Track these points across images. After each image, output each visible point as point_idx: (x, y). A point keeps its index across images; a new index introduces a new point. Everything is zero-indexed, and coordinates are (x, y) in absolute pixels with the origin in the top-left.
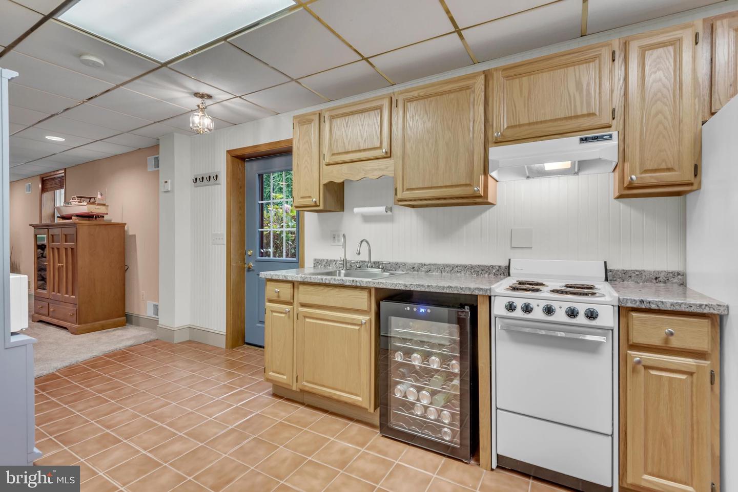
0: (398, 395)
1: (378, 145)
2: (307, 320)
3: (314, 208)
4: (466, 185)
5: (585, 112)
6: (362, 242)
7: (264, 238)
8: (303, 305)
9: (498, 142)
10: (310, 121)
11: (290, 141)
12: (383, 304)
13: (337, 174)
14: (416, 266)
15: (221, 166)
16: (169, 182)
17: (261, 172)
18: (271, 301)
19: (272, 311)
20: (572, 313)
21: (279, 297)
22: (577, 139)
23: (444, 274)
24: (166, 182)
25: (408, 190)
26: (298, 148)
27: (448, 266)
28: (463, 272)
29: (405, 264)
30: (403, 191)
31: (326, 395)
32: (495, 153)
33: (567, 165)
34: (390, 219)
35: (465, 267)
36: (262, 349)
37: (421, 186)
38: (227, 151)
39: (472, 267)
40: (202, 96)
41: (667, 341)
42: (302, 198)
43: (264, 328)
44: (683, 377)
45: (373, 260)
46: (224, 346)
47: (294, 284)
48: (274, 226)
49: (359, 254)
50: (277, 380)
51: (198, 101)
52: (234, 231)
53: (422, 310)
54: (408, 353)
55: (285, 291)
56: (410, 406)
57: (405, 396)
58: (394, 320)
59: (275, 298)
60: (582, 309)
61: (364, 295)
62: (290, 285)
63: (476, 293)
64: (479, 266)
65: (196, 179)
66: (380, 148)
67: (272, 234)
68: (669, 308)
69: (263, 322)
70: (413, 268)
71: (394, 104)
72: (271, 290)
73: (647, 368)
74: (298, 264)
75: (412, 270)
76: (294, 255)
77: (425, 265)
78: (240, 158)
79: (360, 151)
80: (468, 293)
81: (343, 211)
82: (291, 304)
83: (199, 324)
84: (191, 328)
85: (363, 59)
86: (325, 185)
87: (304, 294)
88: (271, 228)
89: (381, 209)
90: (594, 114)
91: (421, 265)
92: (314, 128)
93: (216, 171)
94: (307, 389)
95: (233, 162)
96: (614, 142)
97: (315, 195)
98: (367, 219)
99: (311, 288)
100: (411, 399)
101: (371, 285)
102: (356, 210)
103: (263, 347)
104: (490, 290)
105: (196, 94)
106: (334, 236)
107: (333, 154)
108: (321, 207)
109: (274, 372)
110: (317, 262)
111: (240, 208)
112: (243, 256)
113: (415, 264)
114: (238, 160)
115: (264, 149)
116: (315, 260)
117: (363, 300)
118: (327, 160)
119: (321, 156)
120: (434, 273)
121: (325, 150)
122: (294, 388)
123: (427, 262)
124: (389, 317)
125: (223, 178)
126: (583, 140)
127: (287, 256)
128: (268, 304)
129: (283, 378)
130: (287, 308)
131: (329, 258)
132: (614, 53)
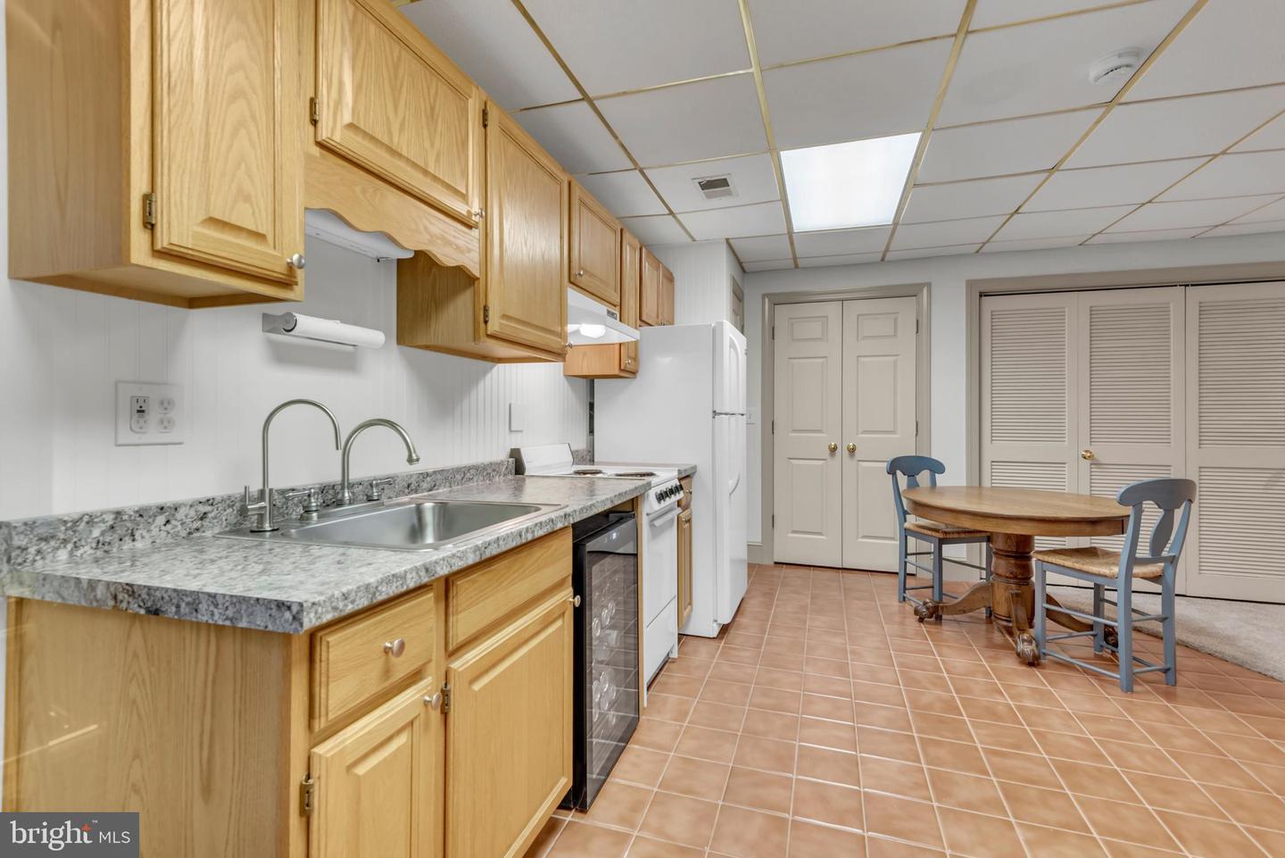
1: (462, 187)
4: (558, 335)
5: (611, 283)
14: (413, 480)
22: (605, 308)
23: (453, 487)
25: (505, 316)
28: (475, 479)
30: (500, 315)
37: (519, 315)
53: (615, 536)
66: (465, 197)
70: (409, 486)
75: (407, 491)
77: (428, 474)
85: (583, 99)
90: (613, 289)
91: (421, 477)
113: (411, 476)
120: (440, 491)
126: (608, 313)
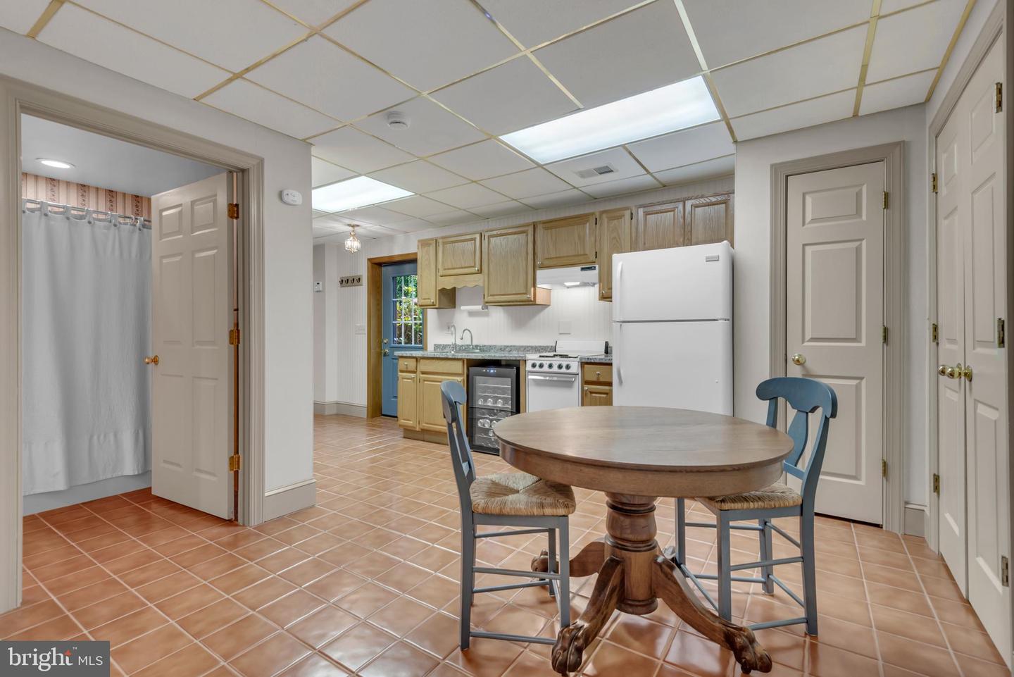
0: (479, 425)
1: (473, 265)
2: (426, 382)
3: (432, 306)
4: (524, 294)
5: (582, 253)
6: (464, 330)
7: (397, 329)
8: (423, 373)
9: (542, 267)
10: (429, 245)
11: (416, 254)
12: (470, 368)
13: (448, 284)
15: (363, 271)
16: (321, 283)
17: (394, 275)
18: (402, 371)
19: (403, 378)
20: (560, 367)
21: (407, 368)
22: (579, 268)
23: (520, 352)
24: (318, 284)
25: (491, 295)
26: (422, 264)
27: (522, 347)
28: (531, 351)
29: (495, 346)
30: (488, 296)
31: (437, 430)
32: (539, 273)
33: (578, 283)
34: (487, 315)
35: (532, 347)
36: (396, 419)
37: (499, 293)
38: (368, 259)
39: (536, 347)
40: (353, 226)
41: (598, 378)
42: (425, 299)
43: (397, 402)
44: (604, 396)
45: (474, 343)
46: (366, 417)
47: (417, 359)
48: (406, 319)
49: (462, 339)
50: (406, 424)
51: (351, 229)
52: (373, 322)
53: (492, 371)
54: (486, 399)
55: (411, 364)
56: (486, 431)
57: (484, 425)
58: (478, 378)
59: (405, 369)
60: (564, 364)
61: (460, 363)
62: (414, 360)
63: (518, 359)
64: (540, 347)
65: (342, 281)
66: (474, 267)
67: (403, 326)
68: (597, 361)
69: (396, 397)
71: (483, 238)
72: (402, 364)
73: (591, 393)
74: (424, 349)
76: (421, 342)
77: (508, 346)
78: (378, 265)
79: (462, 268)
80: (514, 359)
81: (455, 307)
82: (415, 372)
83: (345, 399)
84: (338, 403)
86: (440, 290)
87: (424, 366)
88: (402, 321)
89: (479, 307)
90: (586, 255)
91: (505, 347)
92: (432, 248)
93: (359, 274)
94: (425, 428)
95: (372, 267)
96: (596, 272)
97: (433, 298)
98: (471, 314)
99: (428, 361)
100: (487, 426)
101: (464, 357)
102: (462, 308)
103: (396, 417)
104: (525, 357)
105: (349, 225)
106: (448, 326)
107: (445, 269)
108: (437, 306)
109: (404, 420)
110: (437, 346)
111: (378, 305)
112: (380, 344)
114: (376, 266)
115: (397, 259)
116: (435, 345)
117: (458, 367)
118: (441, 273)
119: (437, 270)
120: (514, 352)
121: (440, 266)
122: (417, 429)
123: (509, 344)
124: (475, 377)
125: (365, 281)
126: (583, 269)
127: (415, 343)
128: (400, 374)
129: (410, 423)
130: (413, 375)
131: (445, 343)
132: (596, 219)
